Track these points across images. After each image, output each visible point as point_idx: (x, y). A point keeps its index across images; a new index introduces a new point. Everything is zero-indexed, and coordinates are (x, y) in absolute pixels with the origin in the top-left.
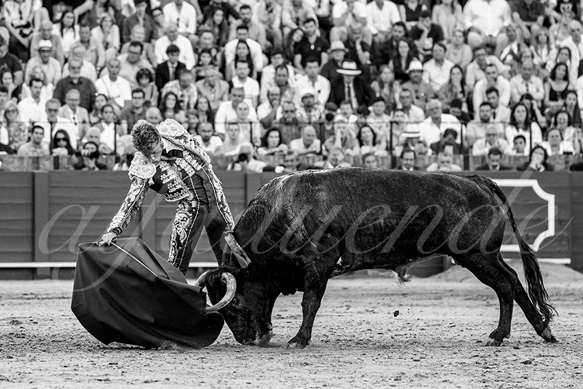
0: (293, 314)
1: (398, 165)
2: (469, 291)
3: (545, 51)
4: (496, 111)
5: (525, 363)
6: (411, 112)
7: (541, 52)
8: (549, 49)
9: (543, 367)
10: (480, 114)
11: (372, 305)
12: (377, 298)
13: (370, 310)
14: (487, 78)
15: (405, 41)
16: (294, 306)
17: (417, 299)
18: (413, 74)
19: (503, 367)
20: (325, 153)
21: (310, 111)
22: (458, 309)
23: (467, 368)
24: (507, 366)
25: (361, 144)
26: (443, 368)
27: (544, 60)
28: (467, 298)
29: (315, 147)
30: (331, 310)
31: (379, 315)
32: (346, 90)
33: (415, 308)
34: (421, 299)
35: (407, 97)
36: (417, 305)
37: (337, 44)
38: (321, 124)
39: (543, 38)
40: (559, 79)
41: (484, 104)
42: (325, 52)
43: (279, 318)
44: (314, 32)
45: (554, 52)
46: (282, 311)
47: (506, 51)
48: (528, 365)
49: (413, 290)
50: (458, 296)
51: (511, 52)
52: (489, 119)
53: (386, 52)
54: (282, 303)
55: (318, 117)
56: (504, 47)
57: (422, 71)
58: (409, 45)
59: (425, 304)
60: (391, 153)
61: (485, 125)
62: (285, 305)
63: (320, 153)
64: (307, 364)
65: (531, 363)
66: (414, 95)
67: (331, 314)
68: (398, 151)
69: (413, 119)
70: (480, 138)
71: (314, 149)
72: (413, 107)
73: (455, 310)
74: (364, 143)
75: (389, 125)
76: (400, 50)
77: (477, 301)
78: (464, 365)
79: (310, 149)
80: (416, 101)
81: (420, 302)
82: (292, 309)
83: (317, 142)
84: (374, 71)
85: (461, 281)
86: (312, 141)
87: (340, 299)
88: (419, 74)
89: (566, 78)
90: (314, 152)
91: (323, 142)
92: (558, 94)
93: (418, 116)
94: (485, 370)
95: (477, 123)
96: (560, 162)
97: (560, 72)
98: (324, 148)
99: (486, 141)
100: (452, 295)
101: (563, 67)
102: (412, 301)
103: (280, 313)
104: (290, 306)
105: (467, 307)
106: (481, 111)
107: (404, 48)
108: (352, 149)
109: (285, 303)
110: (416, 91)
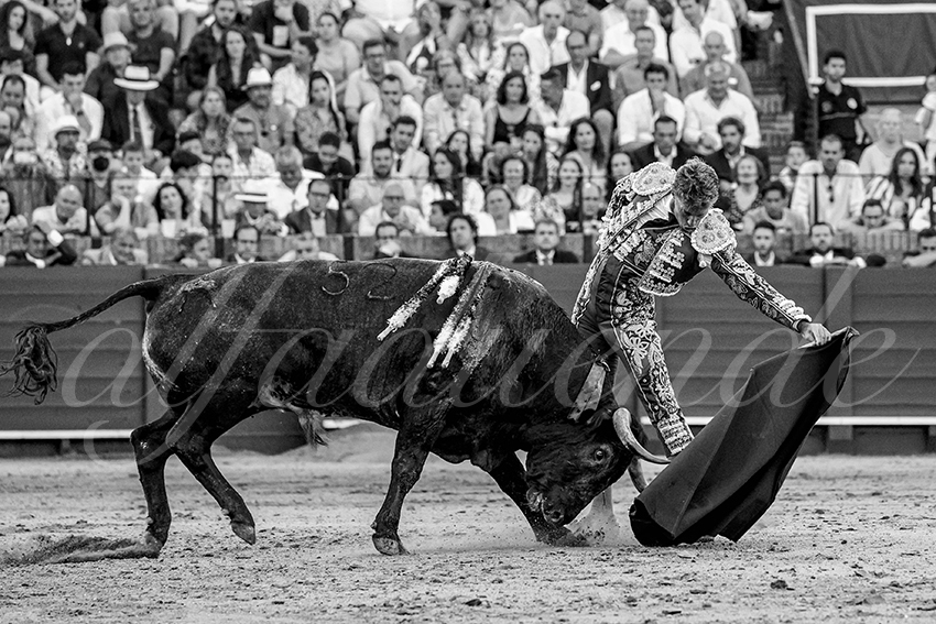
0: (46, 523)
1: (227, 253)
2: (355, 477)
3: (483, 52)
4: (403, 157)
5: (470, 603)
6: (252, 159)
7: (478, 52)
8: (492, 48)
9: (502, 610)
10: (373, 165)
11: (187, 505)
12: (194, 491)
13: (185, 513)
14: (382, 100)
15: (236, 31)
16: (44, 509)
17: (265, 493)
18: (256, 93)
19: (434, 611)
20: (95, 231)
21: (68, 158)
22: (341, 510)
23: (368, 614)
24: (439, 610)
25: (161, 216)
26: (326, 616)
27: (483, 65)
28: (354, 490)
29: (77, 221)
30: (113, 514)
31: (203, 522)
32: (131, 116)
33: (263, 509)
34: (273, 493)
35: (249, 134)
36: (267, 504)
37: (114, 37)
38: (88, 181)
39: (481, 28)
40: (514, 102)
41: (378, 146)
42: (94, 51)
43: (20, 531)
44: (73, 16)
45: (500, 54)
46: (24, 518)
47: (417, 50)
48: (476, 608)
49: (257, 476)
50: (338, 486)
51: (425, 53)
52: (389, 173)
53: (201, 50)
54: (22, 502)
55: (81, 167)
56: (411, 43)
57: (269, 86)
58: (245, 39)
59: (281, 501)
60: (215, 233)
61: (381, 182)
62: (28, 507)
63: (87, 233)
64: (80, 613)
65: (479, 603)
66: (259, 129)
67: (115, 522)
68: (228, 228)
69: (256, 172)
70: (372, 204)
71: (75, 227)
72: (256, 151)
73: (337, 512)
74: (167, 215)
75: (211, 181)
76: (229, 47)
77: (372, 496)
78: (364, 609)
79: (68, 226)
80: (261, 139)
81: (269, 499)
82: (42, 514)
83: (82, 212)
84: (181, 84)
85: (339, 461)
86: (72, 213)
87: (126, 496)
88: (264, 92)
89: (524, 99)
90: (76, 232)
91: (92, 212)
92: (511, 128)
93: (264, 167)
94: (401, 618)
95: (368, 179)
96: (512, 247)
97: (514, 90)
98: (92, 222)
99: (383, 209)
100: (326, 485)
101: (517, 81)
102: (257, 496)
103: (23, 522)
104: (37, 509)
105: (356, 505)
106: (374, 158)
107: (236, 44)
108: (144, 226)
109: (27, 503)
110: (263, 123)
